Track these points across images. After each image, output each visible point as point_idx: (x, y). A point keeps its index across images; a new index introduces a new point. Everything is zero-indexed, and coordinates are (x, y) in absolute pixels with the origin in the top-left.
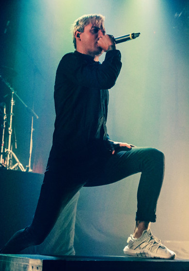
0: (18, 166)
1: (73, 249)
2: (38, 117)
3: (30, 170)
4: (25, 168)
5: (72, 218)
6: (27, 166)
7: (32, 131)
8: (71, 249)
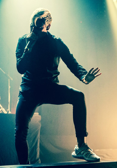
0: (2, 110)
1: (40, 160)
2: (12, 79)
3: (10, 112)
4: (6, 111)
5: (37, 140)
6: (7, 110)
7: (9, 88)
8: (38, 159)
